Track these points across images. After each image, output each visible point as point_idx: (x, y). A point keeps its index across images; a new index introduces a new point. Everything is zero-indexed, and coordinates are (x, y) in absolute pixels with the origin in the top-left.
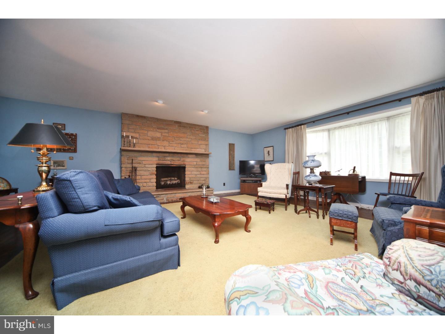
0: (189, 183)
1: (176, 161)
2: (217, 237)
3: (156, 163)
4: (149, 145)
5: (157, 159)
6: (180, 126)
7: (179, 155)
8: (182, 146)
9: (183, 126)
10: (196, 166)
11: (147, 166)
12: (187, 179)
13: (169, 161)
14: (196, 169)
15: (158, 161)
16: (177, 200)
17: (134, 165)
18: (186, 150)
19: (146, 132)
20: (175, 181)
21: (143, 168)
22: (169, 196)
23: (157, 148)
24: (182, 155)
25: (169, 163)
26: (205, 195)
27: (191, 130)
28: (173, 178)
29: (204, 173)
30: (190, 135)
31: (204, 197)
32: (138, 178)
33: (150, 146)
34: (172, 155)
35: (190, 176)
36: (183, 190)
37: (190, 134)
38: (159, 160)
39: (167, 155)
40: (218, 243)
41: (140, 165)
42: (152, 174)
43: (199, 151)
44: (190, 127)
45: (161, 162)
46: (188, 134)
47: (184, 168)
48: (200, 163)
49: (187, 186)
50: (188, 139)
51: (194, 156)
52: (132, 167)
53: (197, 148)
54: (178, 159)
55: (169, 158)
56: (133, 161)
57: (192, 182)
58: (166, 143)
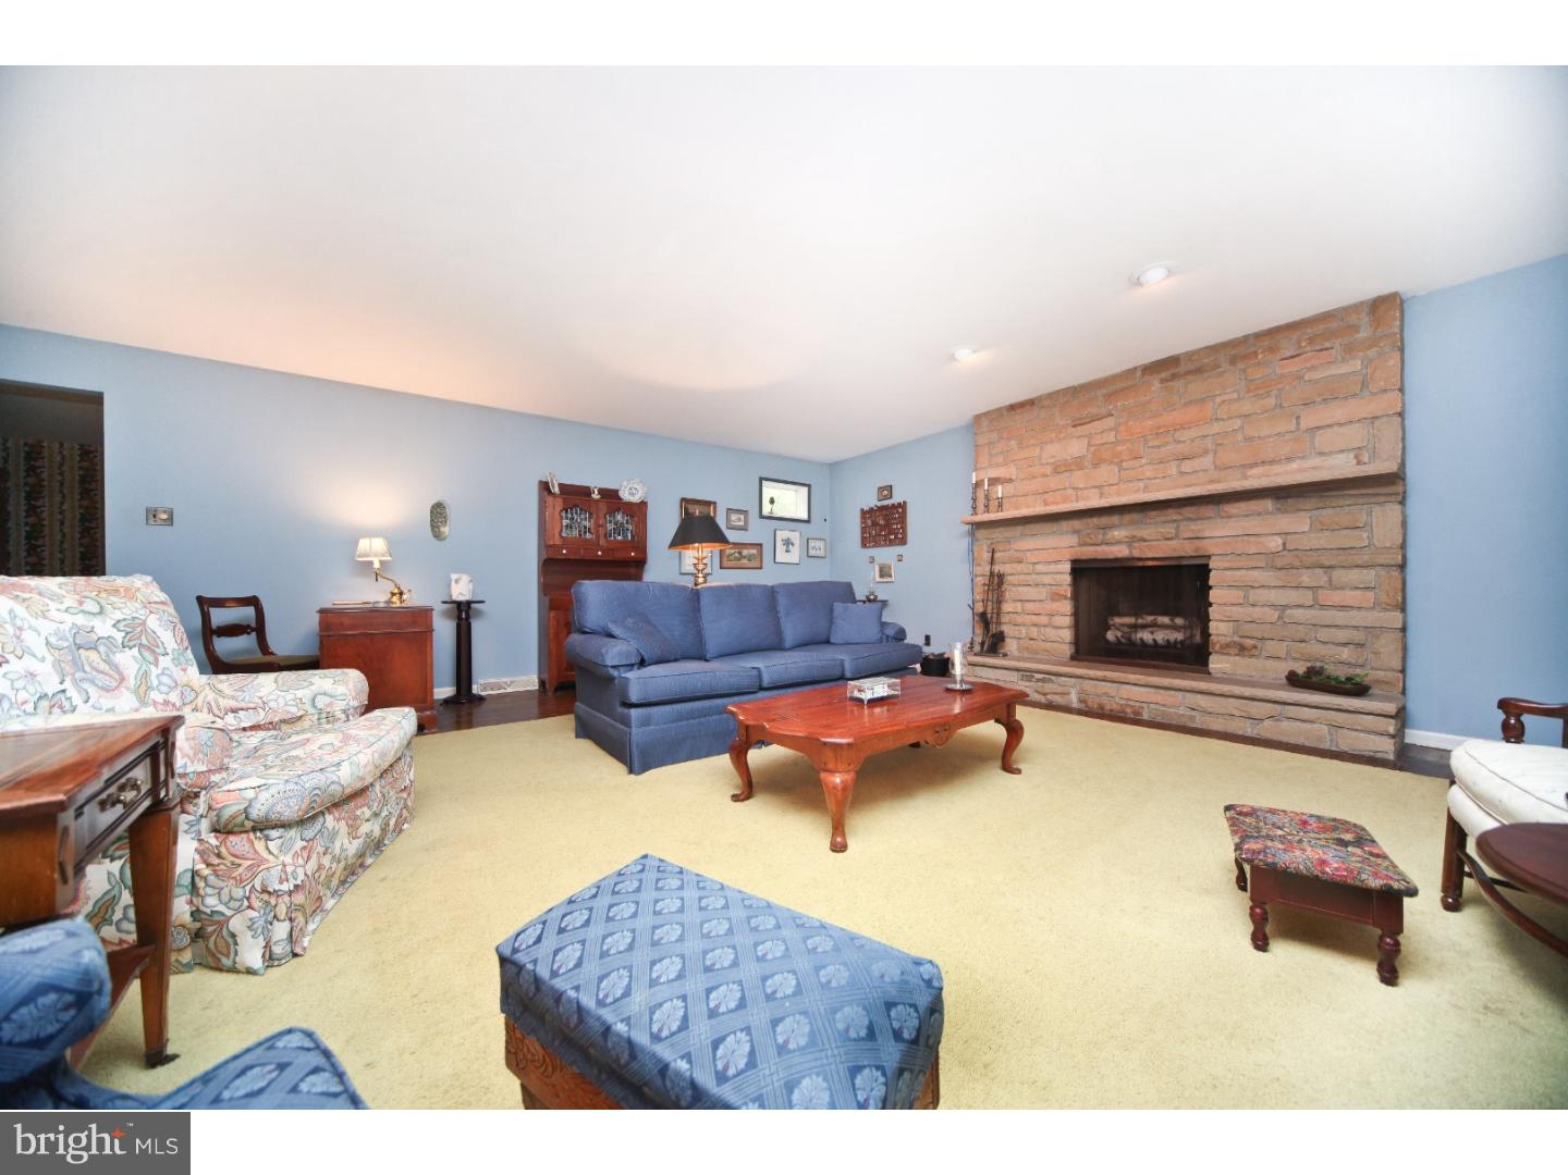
0: (1228, 645)
1: (1156, 542)
3: (1069, 557)
4: (1046, 496)
5: (1073, 540)
6: (1174, 377)
7: (1170, 511)
8: (1187, 466)
9: (1189, 373)
10: (1288, 562)
11: (1040, 568)
12: (1218, 628)
13: (1118, 543)
14: (1279, 573)
15: (1077, 549)
17: (997, 568)
18: (1211, 482)
19: (1037, 451)
20: (1163, 631)
21: (1028, 577)
23: (1074, 498)
24: (1188, 511)
25: (1121, 551)
27: (1244, 370)
28: (1165, 620)
29: (1349, 597)
30: (1238, 399)
32: (1007, 607)
33: (1049, 497)
34: (1136, 516)
35: (1237, 612)
36: (1193, 679)
37: (1235, 395)
38: (1081, 545)
39: (1115, 519)
41: (1018, 567)
42: (1056, 597)
43: (1300, 470)
44: (1233, 361)
45: (1089, 552)
46: (1218, 400)
47: (1202, 571)
48: (1323, 540)
49: (1216, 663)
50: (1216, 428)
51: (1269, 504)
52: (992, 574)
53: (1289, 459)
54: (1170, 530)
55: (1118, 534)
56: (997, 555)
57: (1249, 642)
58: (1106, 473)
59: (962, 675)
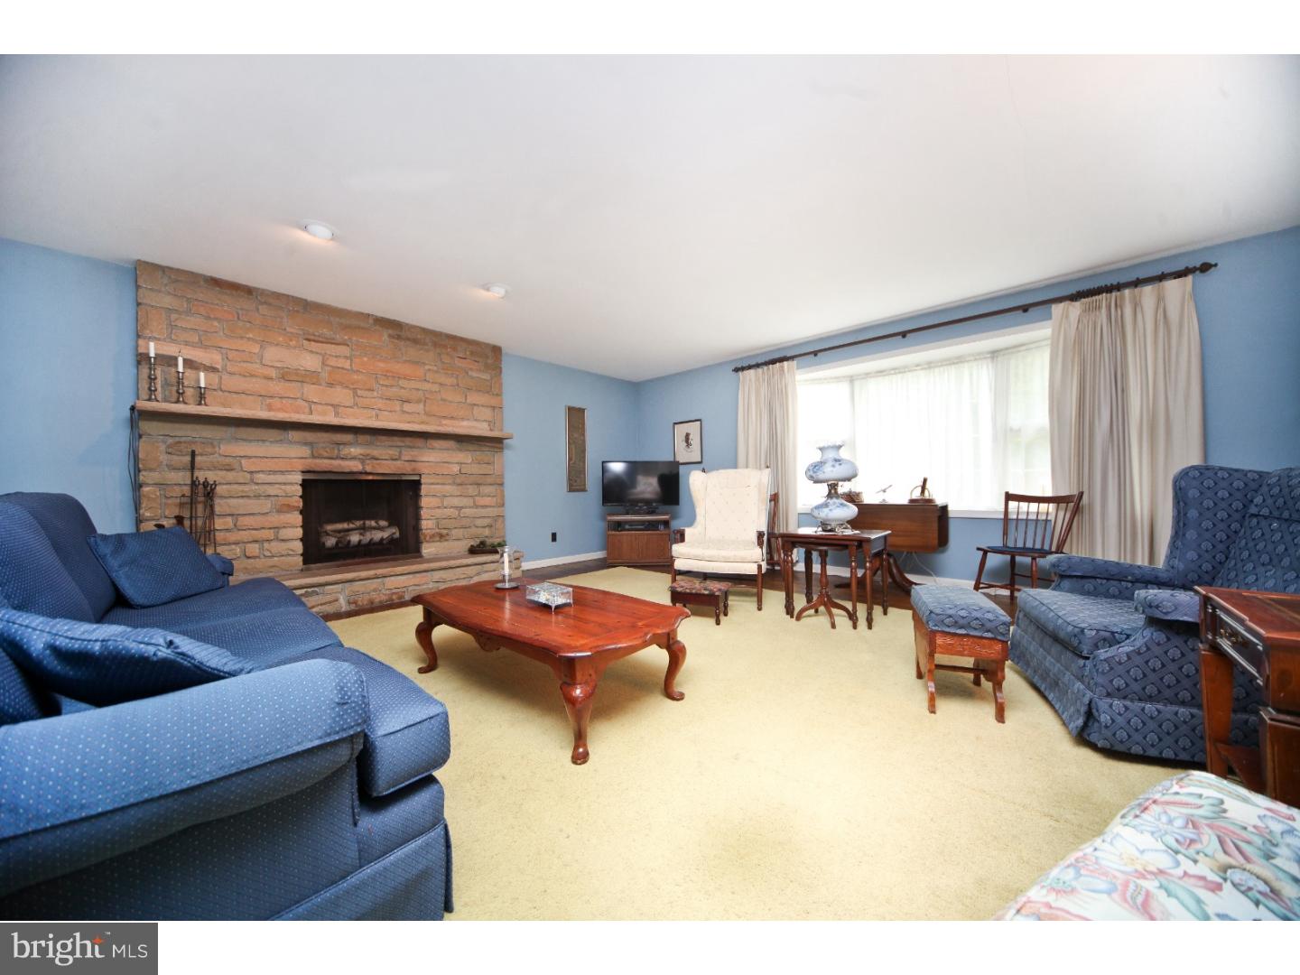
0: (433, 536)
1: (385, 462)
2: (580, 738)
3: (301, 468)
4: (269, 401)
5: (306, 451)
6: (399, 337)
7: (396, 438)
8: (407, 407)
9: (408, 339)
10: (460, 480)
11: (261, 477)
12: (427, 525)
13: (353, 459)
14: (460, 487)
15: (310, 460)
16: (393, 600)
17: (201, 476)
18: (422, 423)
19: (256, 349)
20: (381, 532)
21: (246, 488)
22: (357, 586)
23: (307, 410)
24: (408, 441)
25: (355, 466)
26: (510, 580)
27: (440, 354)
28: (373, 523)
29: (487, 501)
30: (436, 372)
31: (507, 585)
32: (219, 523)
33: (276, 402)
34: (368, 438)
35: (438, 513)
36: (412, 564)
37: (435, 368)
38: (313, 457)
39: (349, 437)
40: (584, 762)
41: (230, 476)
42: (287, 508)
43: (470, 427)
44: (435, 345)
45: (324, 464)
46: (427, 367)
47: (416, 485)
48: (475, 469)
49: (427, 550)
50: (427, 386)
51: (451, 444)
52: (194, 484)
53: (463, 419)
54: (394, 452)
55: (354, 451)
56: (198, 459)
57: (444, 532)
58: (341, 395)
59: (510, 575)
